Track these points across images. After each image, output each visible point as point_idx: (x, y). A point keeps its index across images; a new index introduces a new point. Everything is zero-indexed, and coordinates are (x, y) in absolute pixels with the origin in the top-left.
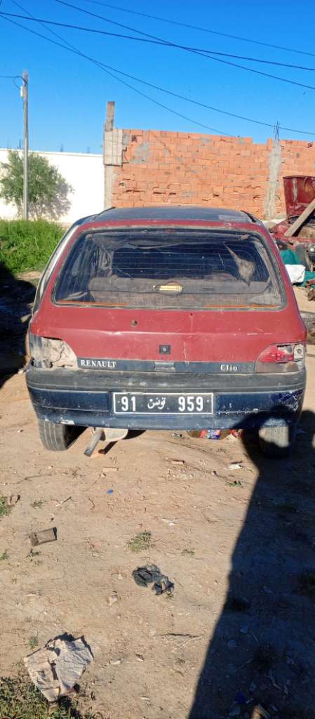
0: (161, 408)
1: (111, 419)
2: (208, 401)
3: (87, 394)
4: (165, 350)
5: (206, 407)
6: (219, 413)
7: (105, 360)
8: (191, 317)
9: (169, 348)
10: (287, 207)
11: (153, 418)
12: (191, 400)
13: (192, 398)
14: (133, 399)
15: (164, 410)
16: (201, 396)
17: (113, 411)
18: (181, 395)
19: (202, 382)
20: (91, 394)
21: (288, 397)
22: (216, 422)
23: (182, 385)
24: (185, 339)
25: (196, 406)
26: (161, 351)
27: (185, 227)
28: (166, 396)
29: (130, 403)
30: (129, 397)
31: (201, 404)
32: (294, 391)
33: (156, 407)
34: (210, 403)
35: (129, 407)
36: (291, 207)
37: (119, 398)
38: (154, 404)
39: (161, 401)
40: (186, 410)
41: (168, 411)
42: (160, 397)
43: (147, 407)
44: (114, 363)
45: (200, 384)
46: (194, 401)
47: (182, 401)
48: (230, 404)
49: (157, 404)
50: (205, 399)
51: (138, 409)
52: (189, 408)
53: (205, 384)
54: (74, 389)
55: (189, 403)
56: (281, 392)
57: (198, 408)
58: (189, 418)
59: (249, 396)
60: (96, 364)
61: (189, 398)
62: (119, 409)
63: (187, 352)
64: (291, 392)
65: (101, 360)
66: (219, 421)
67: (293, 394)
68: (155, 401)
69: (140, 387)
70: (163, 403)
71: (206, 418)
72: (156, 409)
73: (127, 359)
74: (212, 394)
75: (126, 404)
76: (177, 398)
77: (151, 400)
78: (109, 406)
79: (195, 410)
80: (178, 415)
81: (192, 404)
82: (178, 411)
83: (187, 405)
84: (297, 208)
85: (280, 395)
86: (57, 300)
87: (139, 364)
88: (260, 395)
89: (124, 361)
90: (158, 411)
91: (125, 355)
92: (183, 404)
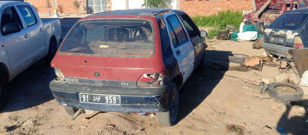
0: (98, 101)
1: (79, 105)
2: (118, 99)
3: (68, 93)
4: (97, 74)
5: (117, 102)
6: (123, 105)
7: (74, 78)
8: (110, 60)
9: (99, 74)
10: (256, 5)
11: (95, 105)
12: (111, 98)
13: (111, 97)
14: (87, 96)
15: (100, 102)
16: (115, 96)
17: (79, 101)
18: (107, 96)
19: (113, 90)
20: (70, 93)
21: (152, 99)
22: (122, 109)
23: (104, 91)
24: (105, 70)
25: (113, 101)
26: (95, 75)
27: (119, 19)
28: (100, 96)
29: (86, 98)
30: (86, 95)
31: (115, 100)
32: (155, 96)
33: (96, 100)
34: (119, 100)
35: (86, 100)
36: (258, 4)
37: (82, 95)
38: (96, 99)
39: (98, 97)
40: (109, 103)
41: (101, 103)
42: (98, 96)
43: (92, 100)
44: (78, 80)
45: (112, 91)
46: (112, 98)
47: (107, 98)
48: (126, 101)
49: (97, 99)
50: (117, 97)
51: (89, 101)
52: (110, 102)
53: (114, 91)
54: (63, 90)
55: (110, 99)
56: (149, 96)
57: (114, 102)
58: (110, 106)
59: (134, 97)
60: (71, 80)
61: (110, 97)
62: (82, 100)
63: (106, 76)
64: (154, 96)
65: (73, 78)
66: (123, 108)
67: (155, 97)
68: (96, 98)
69: (88, 91)
70: (99, 99)
71: (117, 107)
72: (96, 101)
73: (83, 78)
74: (119, 96)
75: (85, 98)
76: (105, 97)
77: (94, 97)
78: (78, 99)
79: (113, 103)
80: (106, 104)
81: (111, 100)
82: (105, 103)
83: (109, 100)
84: (260, 4)
85: (148, 98)
86: (60, 51)
87: (87, 80)
88: (139, 97)
89: (82, 79)
90: (97, 102)
91: (81, 77)
92: (107, 99)
